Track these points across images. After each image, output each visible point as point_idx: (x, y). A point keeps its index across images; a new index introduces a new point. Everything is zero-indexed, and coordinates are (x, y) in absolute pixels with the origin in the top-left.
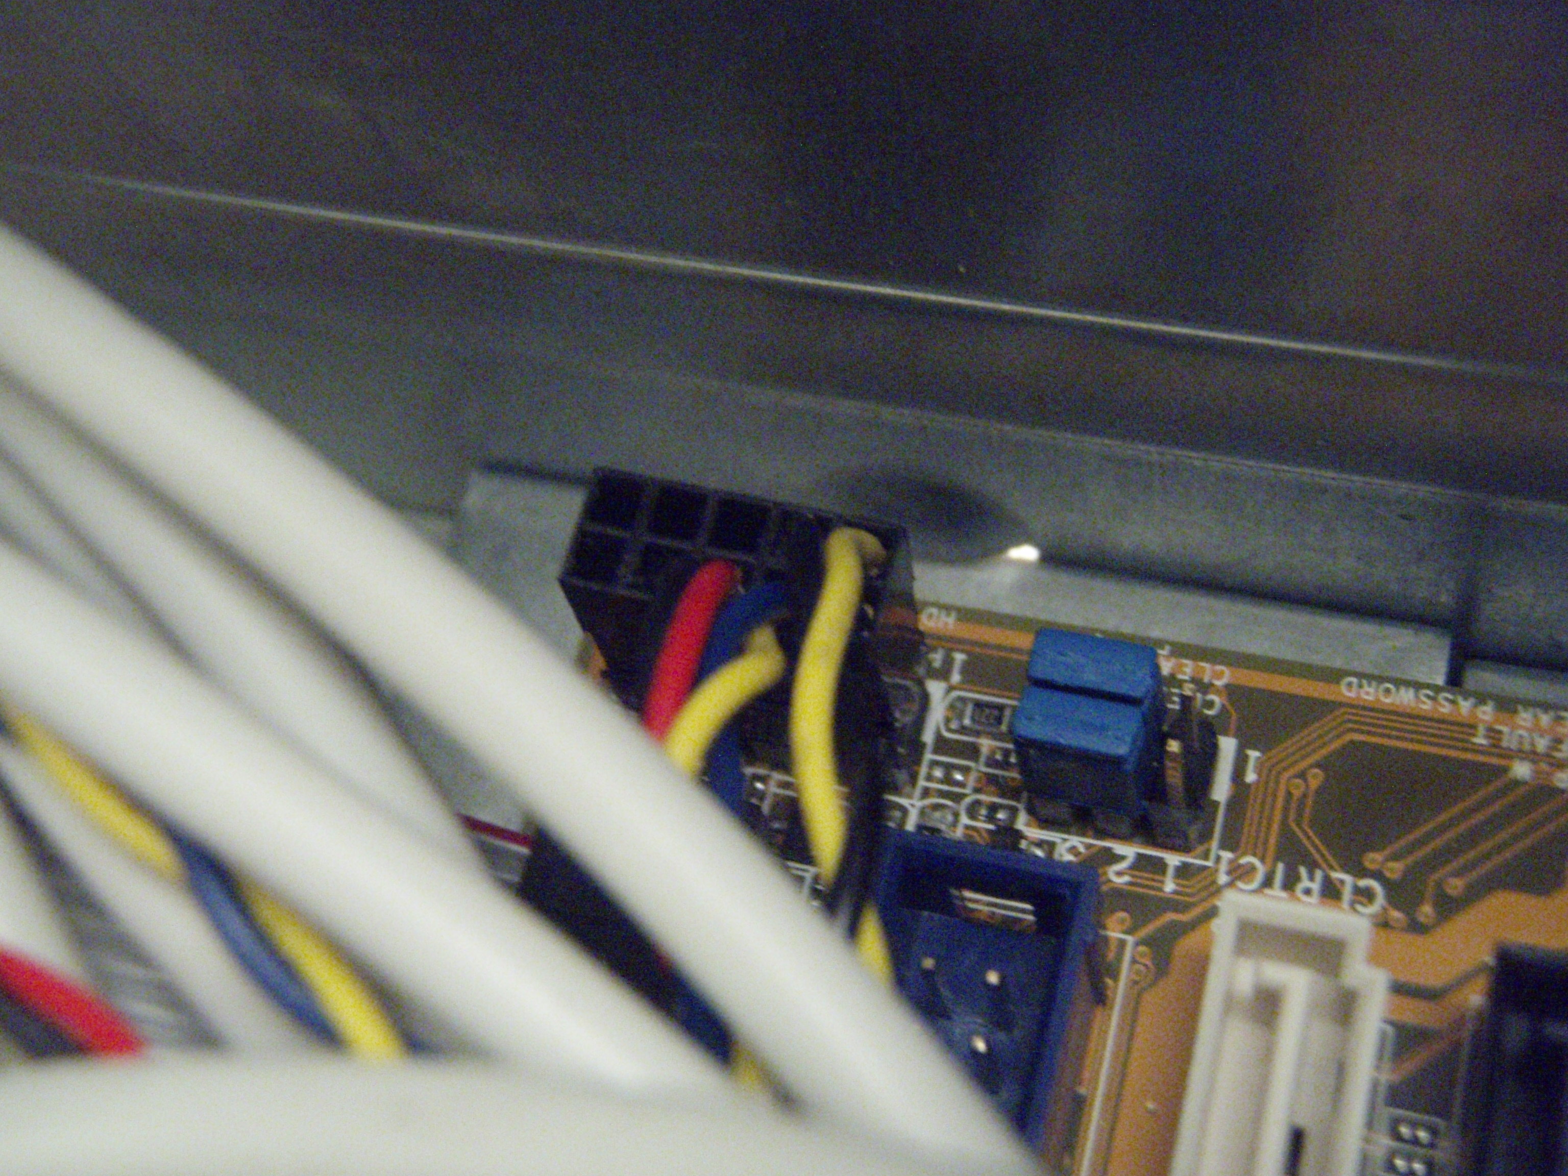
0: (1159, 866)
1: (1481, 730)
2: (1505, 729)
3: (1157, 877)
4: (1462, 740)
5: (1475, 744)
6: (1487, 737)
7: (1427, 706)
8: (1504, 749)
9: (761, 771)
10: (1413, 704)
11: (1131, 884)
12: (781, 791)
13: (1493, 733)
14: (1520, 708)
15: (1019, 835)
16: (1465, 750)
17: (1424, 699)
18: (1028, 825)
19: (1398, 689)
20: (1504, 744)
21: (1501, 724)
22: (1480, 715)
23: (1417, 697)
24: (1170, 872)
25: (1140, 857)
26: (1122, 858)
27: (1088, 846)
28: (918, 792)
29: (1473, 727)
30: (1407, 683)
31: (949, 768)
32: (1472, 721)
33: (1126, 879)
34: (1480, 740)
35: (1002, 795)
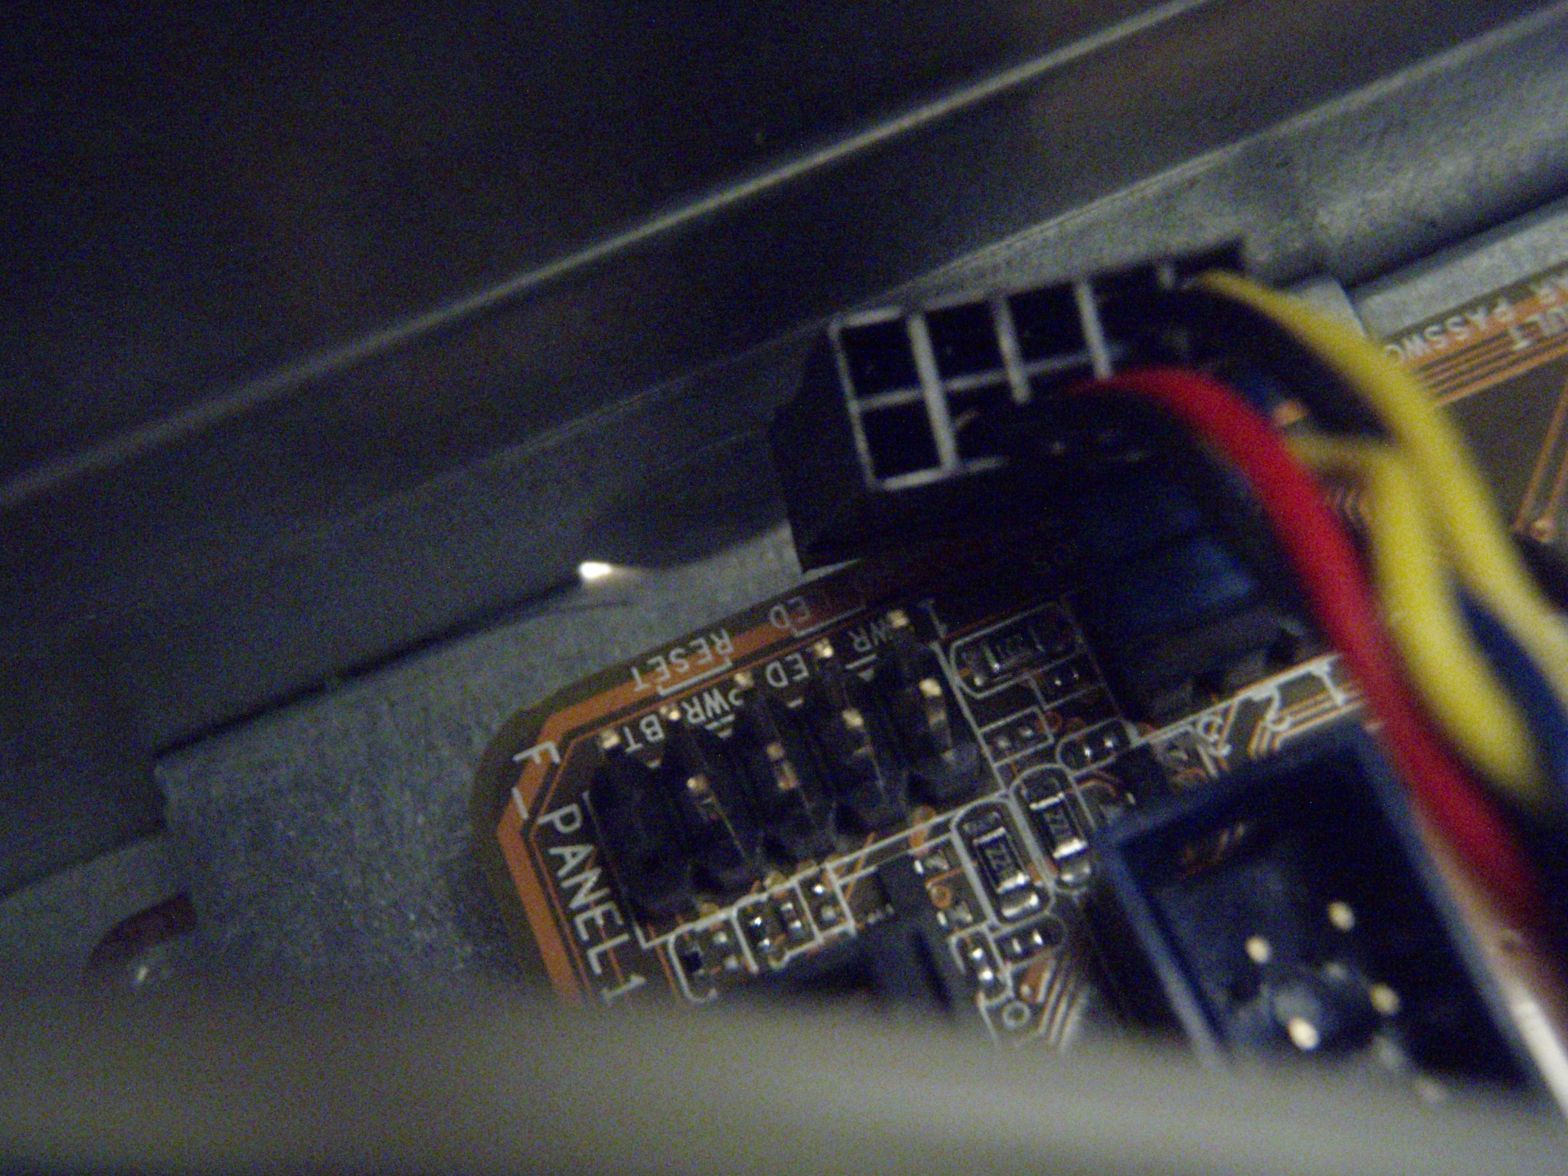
0: (1311, 683)
1: (1514, 333)
2: (1535, 317)
3: (1320, 697)
4: (1503, 356)
5: (1520, 351)
6: (1525, 337)
7: (1442, 344)
8: (1552, 337)
9: (810, 871)
10: (1428, 351)
11: (1295, 725)
12: (851, 879)
13: (1527, 329)
14: (1533, 287)
15: (1146, 750)
16: (1514, 363)
17: (1435, 338)
18: (1142, 734)
19: (1402, 346)
20: (1547, 332)
21: (1529, 314)
22: (1503, 320)
23: (1425, 340)
24: (1328, 682)
25: (1285, 689)
26: (1269, 701)
27: (1225, 713)
28: (999, 780)
29: (1504, 334)
30: (1408, 332)
31: (1011, 732)
32: (1497, 332)
33: (1289, 720)
34: (1521, 344)
35: (1091, 721)
